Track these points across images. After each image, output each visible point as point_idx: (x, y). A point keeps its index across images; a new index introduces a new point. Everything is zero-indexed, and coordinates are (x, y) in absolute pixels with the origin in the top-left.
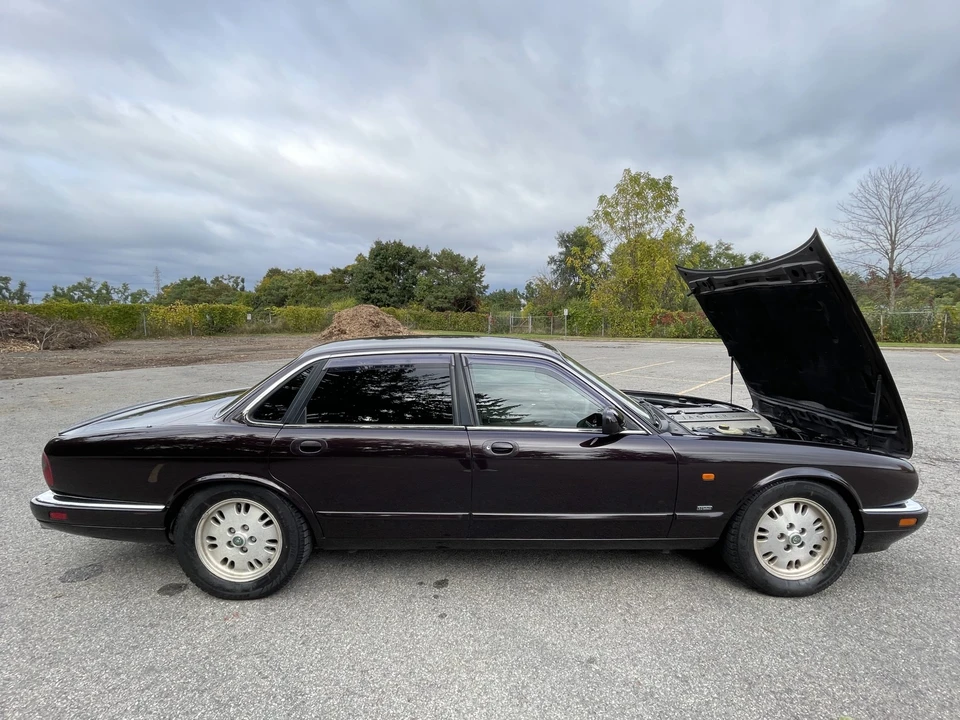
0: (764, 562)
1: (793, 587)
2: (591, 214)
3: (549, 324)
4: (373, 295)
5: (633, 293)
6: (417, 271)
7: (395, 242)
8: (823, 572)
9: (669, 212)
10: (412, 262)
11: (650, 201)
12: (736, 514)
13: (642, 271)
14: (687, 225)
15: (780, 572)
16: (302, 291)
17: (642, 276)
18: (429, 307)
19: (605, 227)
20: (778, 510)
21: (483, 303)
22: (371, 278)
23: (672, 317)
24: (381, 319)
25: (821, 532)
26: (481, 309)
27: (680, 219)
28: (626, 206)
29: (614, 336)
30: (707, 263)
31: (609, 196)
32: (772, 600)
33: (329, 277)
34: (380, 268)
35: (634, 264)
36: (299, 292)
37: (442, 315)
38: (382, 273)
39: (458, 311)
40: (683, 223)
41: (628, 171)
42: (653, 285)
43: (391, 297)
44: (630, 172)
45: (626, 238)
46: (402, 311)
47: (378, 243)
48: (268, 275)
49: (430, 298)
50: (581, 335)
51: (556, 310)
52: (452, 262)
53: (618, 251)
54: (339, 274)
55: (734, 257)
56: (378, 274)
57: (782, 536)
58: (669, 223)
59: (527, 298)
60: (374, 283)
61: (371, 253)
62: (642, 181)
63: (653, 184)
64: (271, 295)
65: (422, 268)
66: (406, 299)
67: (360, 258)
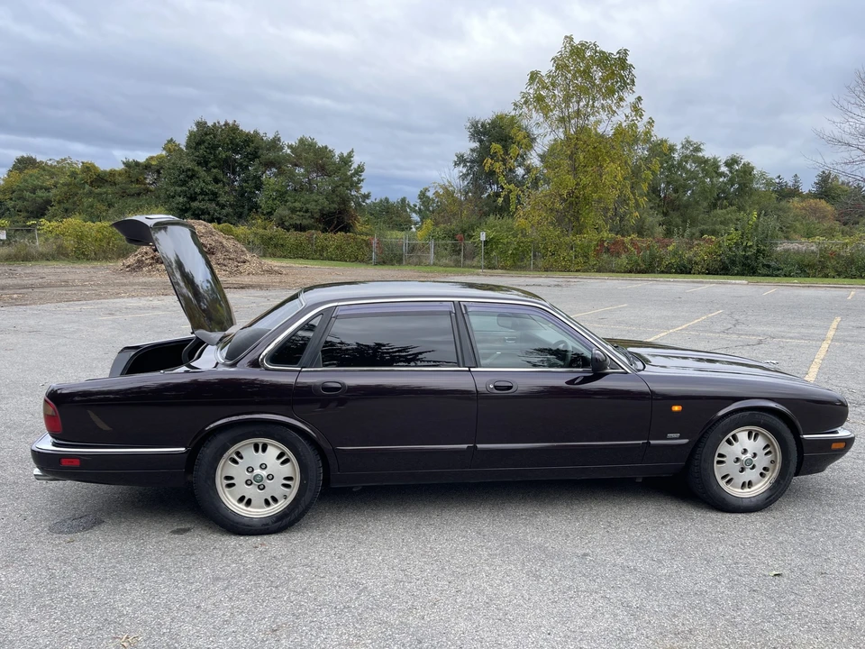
0: (722, 483)
1: (746, 503)
2: (518, 98)
3: (458, 252)
4: (195, 204)
5: (572, 211)
6: (262, 169)
7: (226, 124)
8: (770, 489)
9: (621, 99)
10: (254, 156)
11: (597, 82)
12: (699, 441)
13: (585, 180)
14: (645, 119)
15: (735, 491)
16: (76, 194)
17: (584, 187)
18: (281, 224)
19: (537, 117)
20: (735, 437)
21: (362, 219)
22: (191, 177)
23: (624, 243)
24: (216, 241)
25: (769, 456)
26: (359, 227)
27: (636, 109)
28: (566, 89)
29: (546, 270)
30: (669, 170)
31: (543, 73)
32: (728, 515)
33: (120, 174)
34: (204, 162)
35: (575, 170)
36: (68, 197)
37: (303, 236)
38: (208, 170)
39: (324, 231)
40: (641, 116)
41: (569, 39)
42: (600, 200)
43: (223, 207)
44: (572, 39)
45: (565, 133)
46: (241, 230)
47: (201, 125)
48: (15, 167)
49: (282, 211)
50: (503, 268)
51: (467, 232)
52: (314, 157)
53: (552, 149)
54: (135, 170)
55: (706, 161)
56: (202, 172)
57: (738, 460)
58: (622, 116)
59: (420, 212)
60: (196, 185)
61: (190, 138)
62: (588, 54)
63: (603, 59)
64: (21, 198)
65: (269, 164)
66: (246, 211)
67: (171, 146)
